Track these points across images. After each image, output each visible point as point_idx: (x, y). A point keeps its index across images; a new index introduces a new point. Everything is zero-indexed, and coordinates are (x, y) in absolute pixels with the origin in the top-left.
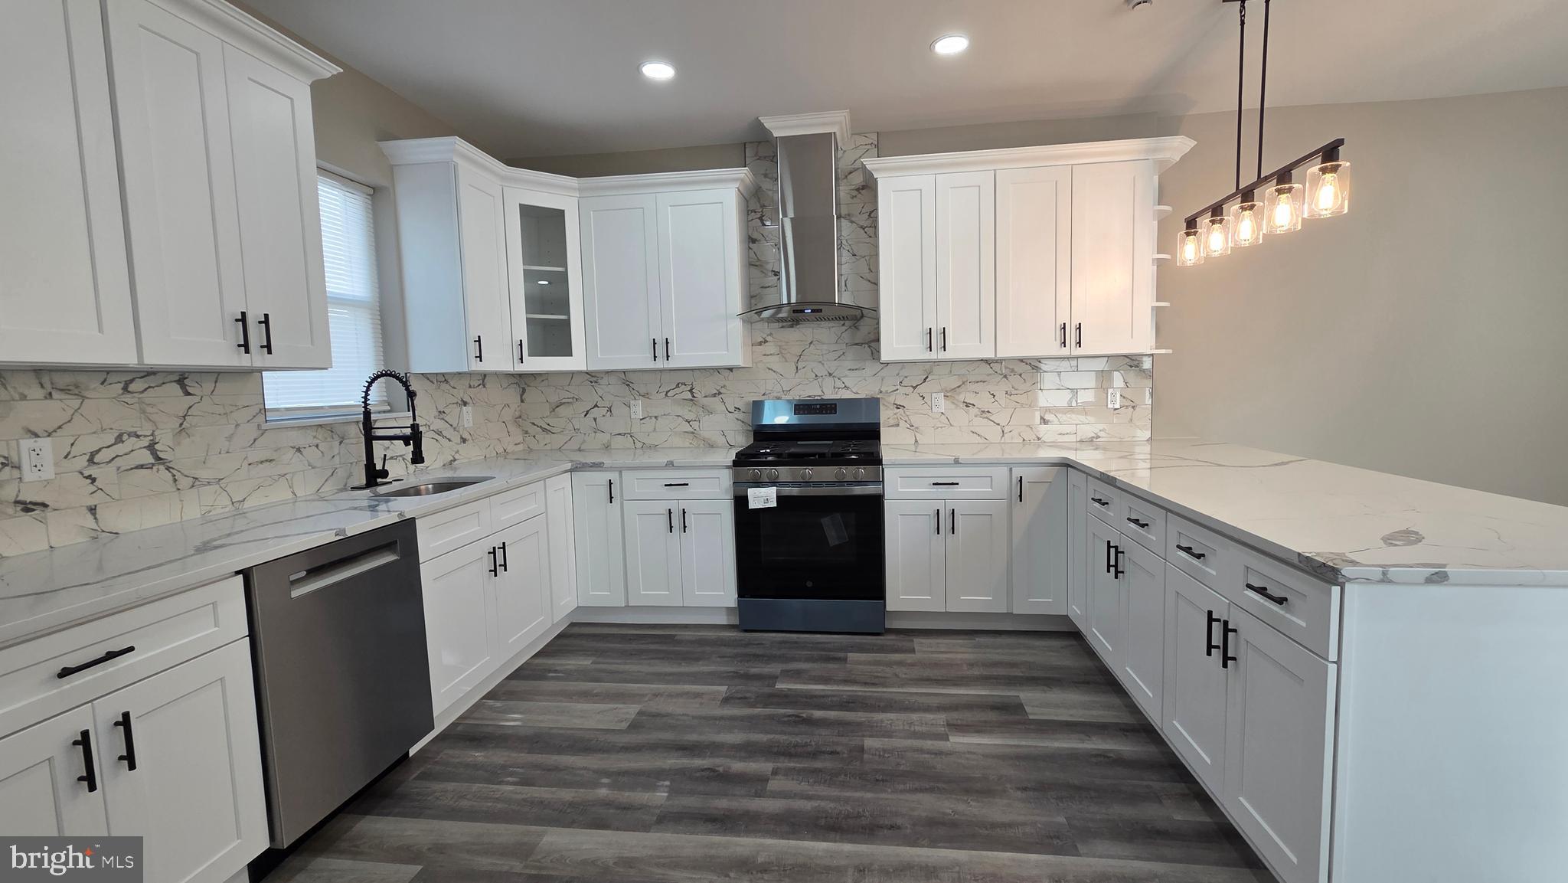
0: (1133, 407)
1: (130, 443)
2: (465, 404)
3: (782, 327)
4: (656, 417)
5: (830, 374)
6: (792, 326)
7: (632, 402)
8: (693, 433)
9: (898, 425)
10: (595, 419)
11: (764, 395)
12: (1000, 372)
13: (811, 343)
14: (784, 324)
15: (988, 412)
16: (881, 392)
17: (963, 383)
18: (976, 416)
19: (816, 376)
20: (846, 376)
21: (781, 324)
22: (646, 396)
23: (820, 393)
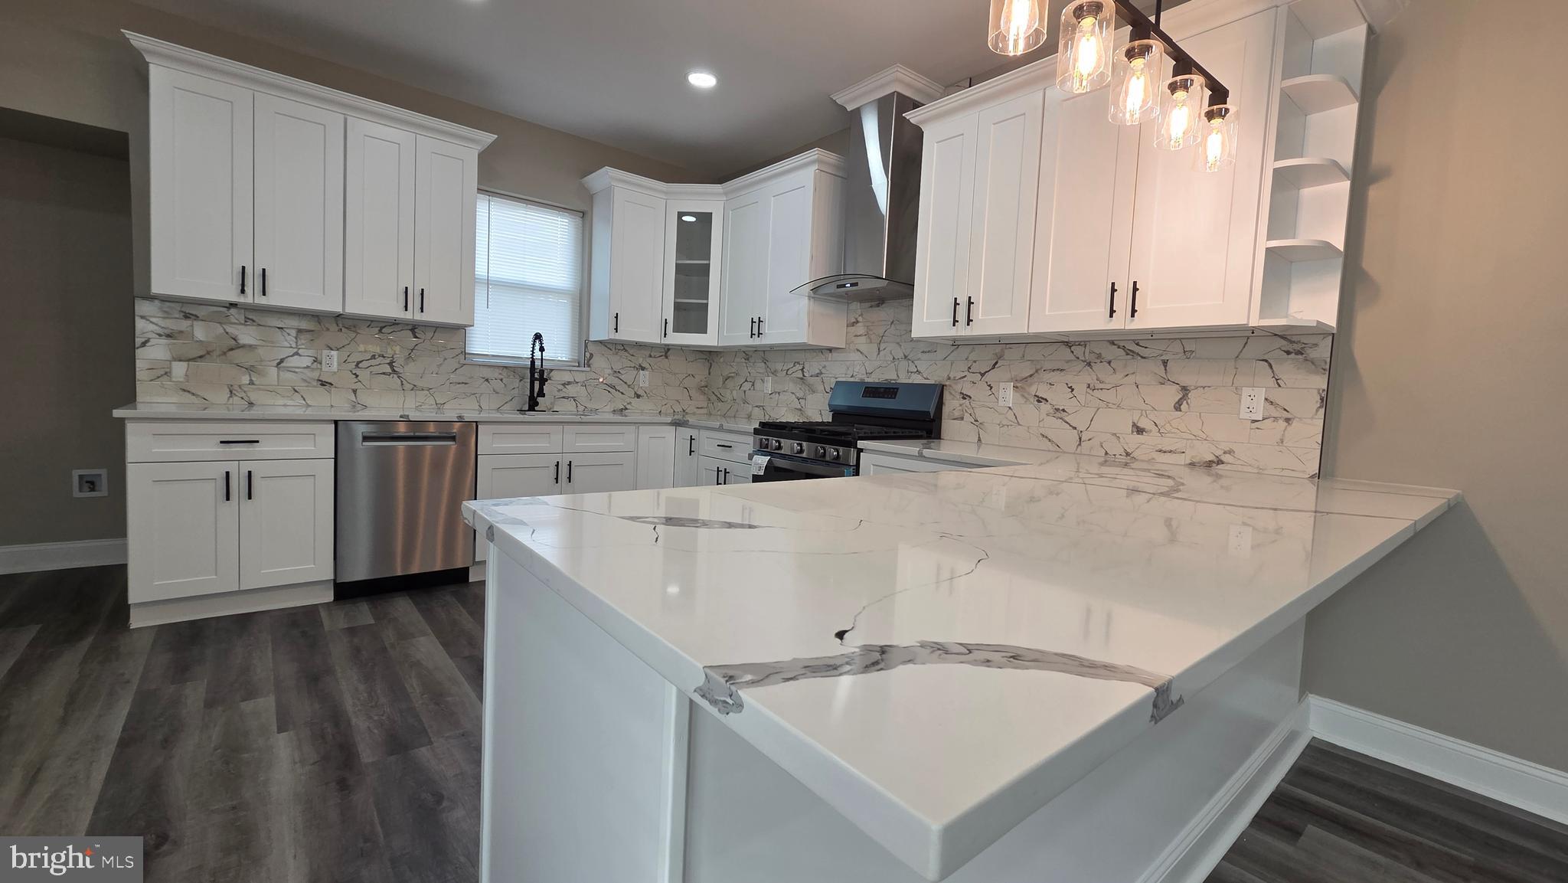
0: (1288, 420)
1: (379, 360)
2: (643, 369)
3: (871, 307)
4: (779, 393)
5: (906, 357)
6: (878, 305)
7: (766, 378)
8: (800, 410)
9: (962, 419)
10: (745, 392)
11: (852, 376)
12: (1083, 359)
13: (892, 322)
14: (873, 303)
15: (1064, 410)
16: (949, 378)
17: (1037, 371)
18: (1048, 415)
19: (894, 358)
20: (919, 359)
21: (869, 304)
22: (774, 373)
23: (895, 377)
